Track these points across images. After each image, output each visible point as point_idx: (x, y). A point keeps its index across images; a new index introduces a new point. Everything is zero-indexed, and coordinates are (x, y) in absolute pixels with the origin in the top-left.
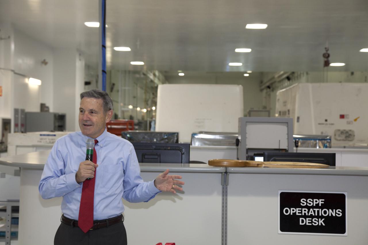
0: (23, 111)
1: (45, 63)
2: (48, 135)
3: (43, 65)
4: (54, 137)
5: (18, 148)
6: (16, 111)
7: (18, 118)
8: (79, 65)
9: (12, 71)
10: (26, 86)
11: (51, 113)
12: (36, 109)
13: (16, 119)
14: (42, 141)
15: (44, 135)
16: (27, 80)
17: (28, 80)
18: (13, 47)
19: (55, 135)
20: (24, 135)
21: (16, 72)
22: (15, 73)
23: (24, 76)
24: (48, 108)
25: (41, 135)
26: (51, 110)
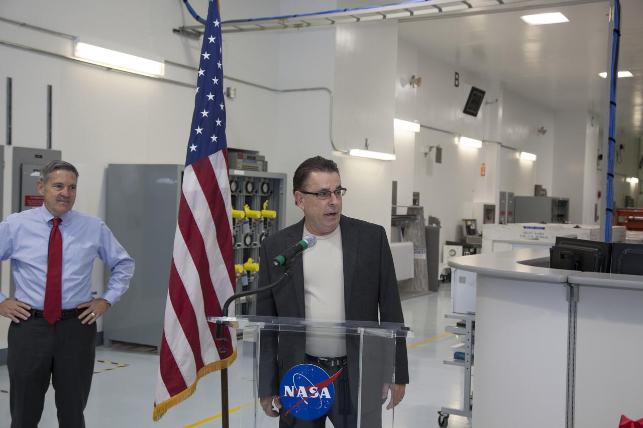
0: (511, 195)
1: (542, 131)
2: (534, 228)
3: (541, 135)
4: (542, 231)
5: (495, 244)
6: (502, 195)
7: (505, 204)
8: (591, 132)
9: (499, 143)
10: (516, 162)
11: (549, 198)
12: (530, 193)
13: (502, 205)
14: (527, 235)
15: (529, 228)
16: (517, 155)
17: (520, 155)
18: (501, 112)
19: (544, 228)
20: (503, 227)
21: (503, 144)
22: (502, 146)
23: (514, 150)
24: (544, 190)
25: (525, 227)
26: (550, 194)
